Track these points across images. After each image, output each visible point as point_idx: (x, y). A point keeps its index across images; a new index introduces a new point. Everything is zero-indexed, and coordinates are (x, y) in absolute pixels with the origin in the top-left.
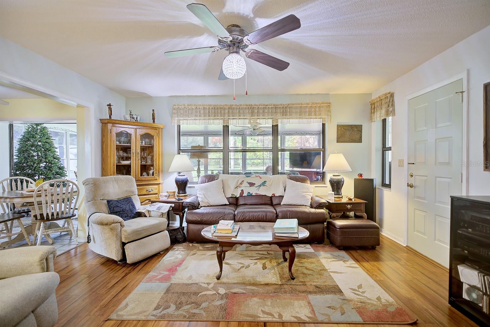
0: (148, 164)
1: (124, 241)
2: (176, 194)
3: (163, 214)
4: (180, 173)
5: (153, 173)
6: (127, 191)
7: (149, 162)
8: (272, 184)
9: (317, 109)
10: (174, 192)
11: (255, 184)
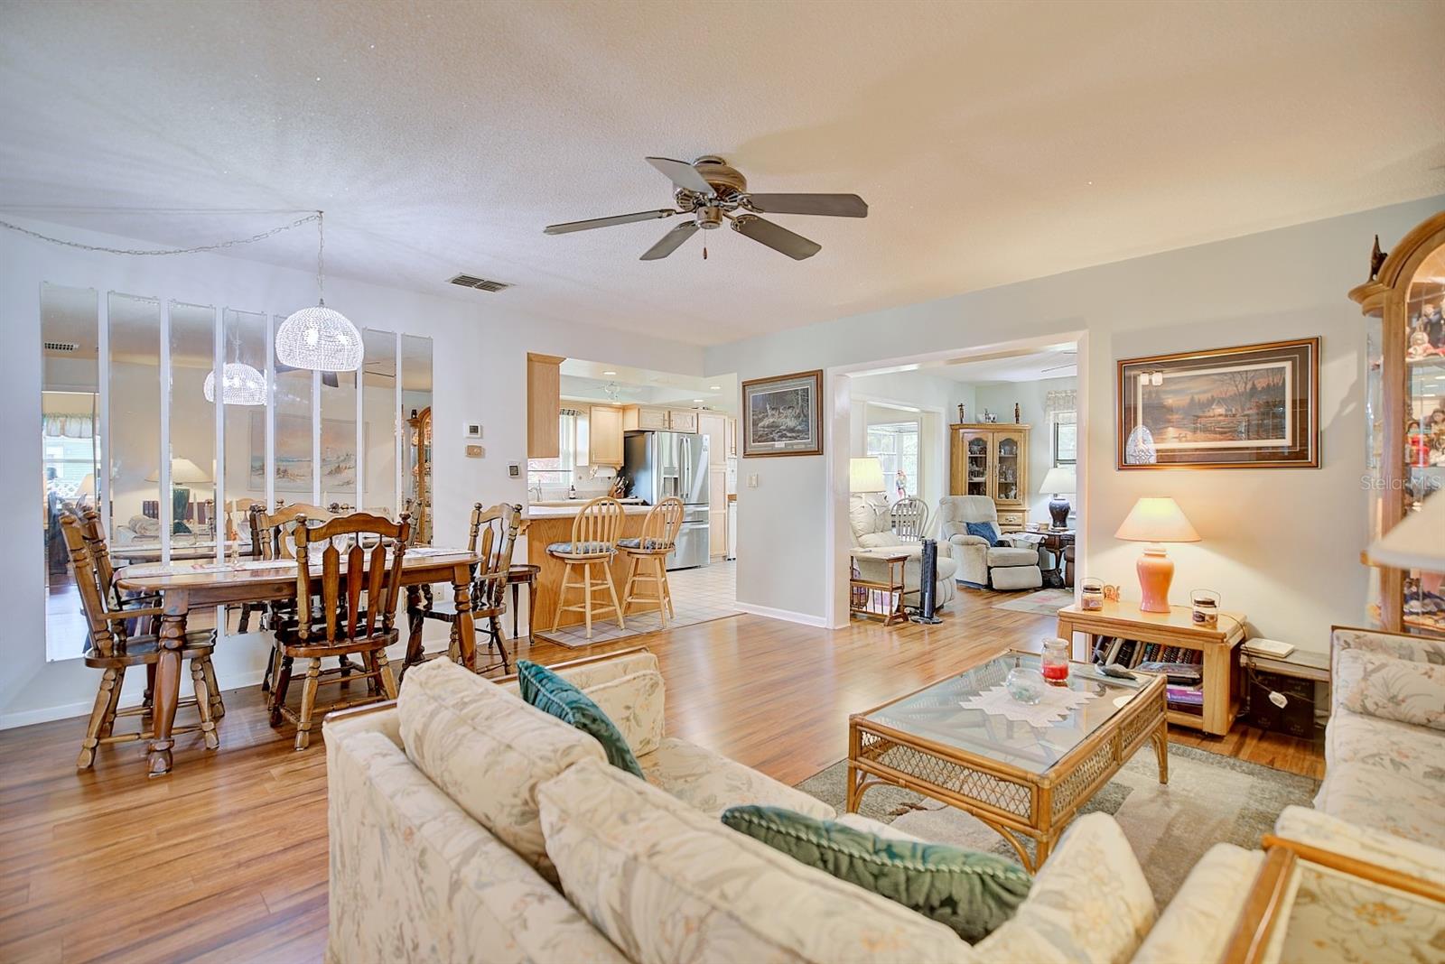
0: (1008, 481)
1: (989, 565)
2: (1051, 527)
3: (1032, 544)
4: (1056, 495)
5: (1015, 495)
6: (985, 515)
7: (1010, 479)
10: (1048, 525)
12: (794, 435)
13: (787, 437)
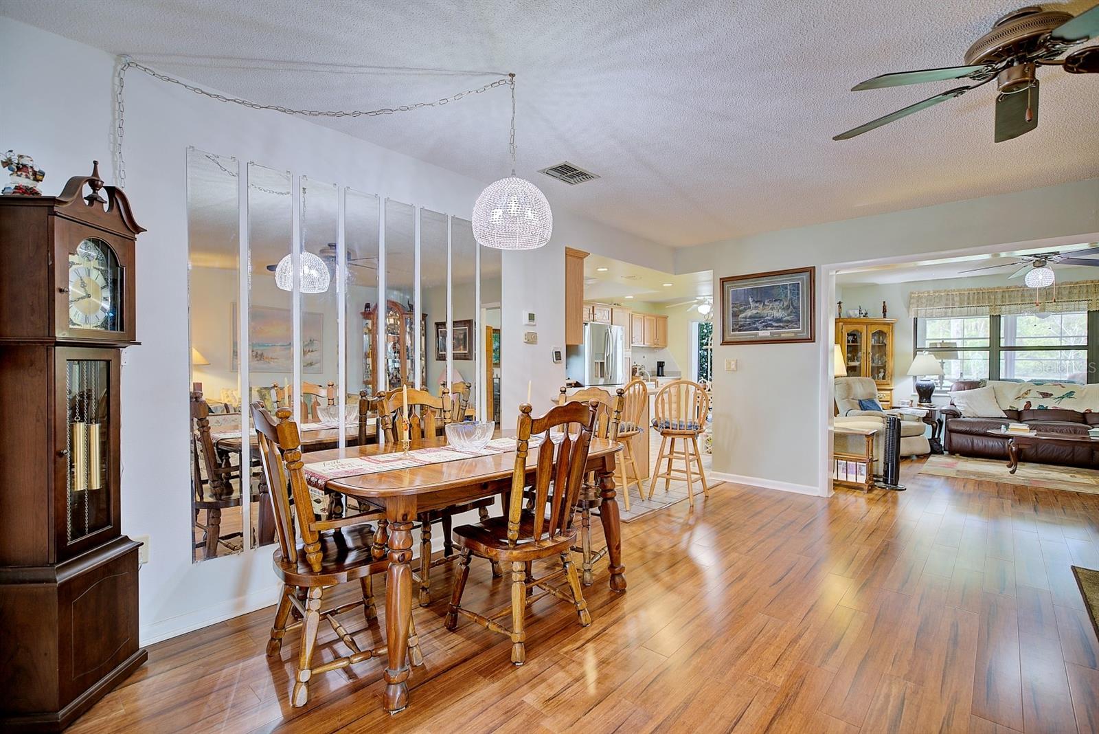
0: (879, 365)
5: (883, 376)
6: (868, 393)
8: (1085, 396)
11: (1052, 395)
12: (781, 324)
13: (773, 327)
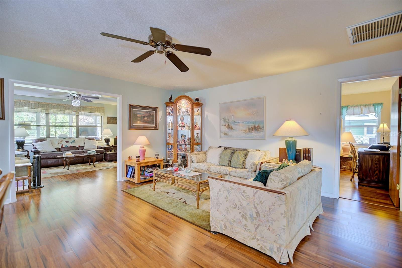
8: (78, 141)
9: (99, 110)
11: (69, 142)
